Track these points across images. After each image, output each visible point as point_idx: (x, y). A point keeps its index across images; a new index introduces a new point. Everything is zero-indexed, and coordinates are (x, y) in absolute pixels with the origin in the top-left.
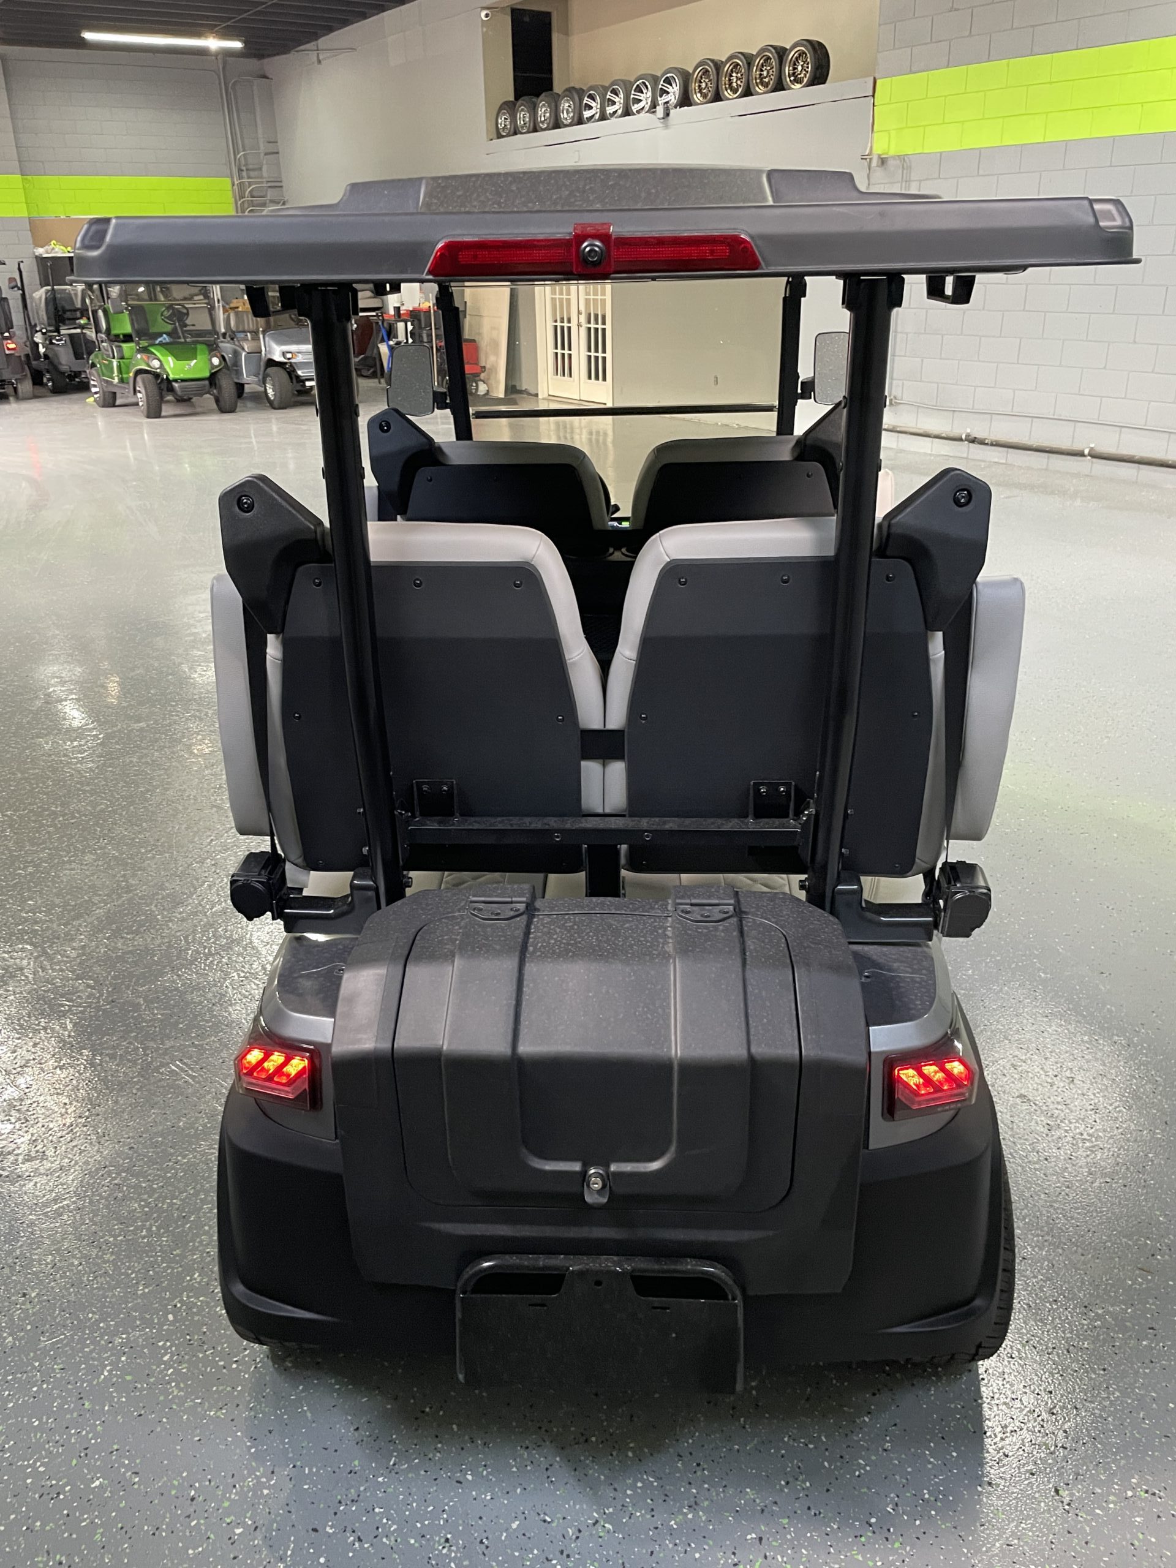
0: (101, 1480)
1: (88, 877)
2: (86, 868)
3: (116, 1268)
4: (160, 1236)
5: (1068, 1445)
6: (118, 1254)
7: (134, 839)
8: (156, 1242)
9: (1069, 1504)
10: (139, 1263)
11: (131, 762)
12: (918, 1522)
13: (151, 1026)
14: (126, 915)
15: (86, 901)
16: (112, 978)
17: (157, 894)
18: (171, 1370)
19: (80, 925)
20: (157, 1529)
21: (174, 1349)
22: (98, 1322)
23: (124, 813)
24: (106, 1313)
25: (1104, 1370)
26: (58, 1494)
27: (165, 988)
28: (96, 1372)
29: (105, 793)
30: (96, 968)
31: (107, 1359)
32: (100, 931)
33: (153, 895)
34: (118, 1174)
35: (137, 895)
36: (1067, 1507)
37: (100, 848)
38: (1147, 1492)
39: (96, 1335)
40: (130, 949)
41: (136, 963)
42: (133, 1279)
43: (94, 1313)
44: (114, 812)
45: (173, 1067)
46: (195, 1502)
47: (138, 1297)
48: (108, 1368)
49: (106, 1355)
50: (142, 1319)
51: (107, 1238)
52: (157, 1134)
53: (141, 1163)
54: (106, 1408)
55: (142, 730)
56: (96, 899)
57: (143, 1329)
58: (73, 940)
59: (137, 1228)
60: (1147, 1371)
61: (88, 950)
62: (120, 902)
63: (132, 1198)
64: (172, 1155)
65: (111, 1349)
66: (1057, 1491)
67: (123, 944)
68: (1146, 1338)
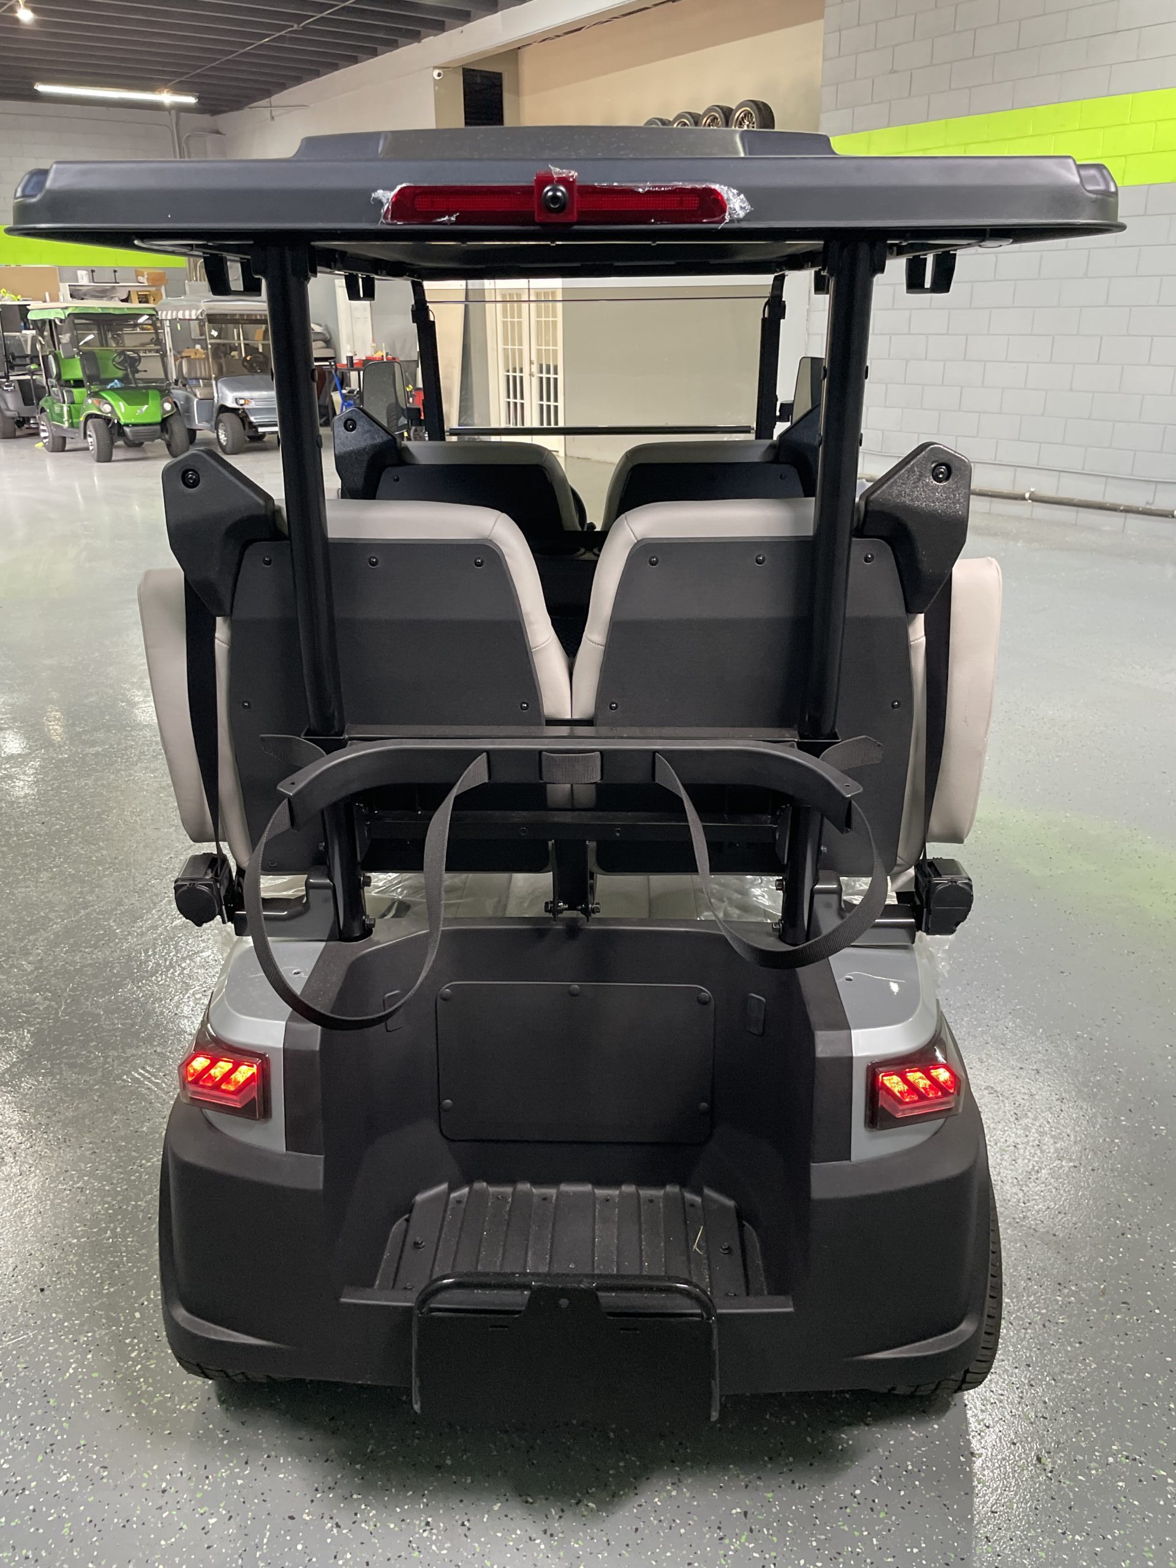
0: (68, 1475)
1: (43, 893)
2: (42, 885)
3: (80, 1269)
4: (125, 1237)
5: (1047, 1415)
6: (81, 1256)
7: (91, 857)
8: (121, 1242)
9: (1051, 1472)
10: (104, 1263)
11: (86, 784)
12: (902, 1493)
13: (112, 1036)
14: (84, 930)
15: (42, 917)
16: (70, 990)
17: (116, 909)
18: (139, 1366)
19: (36, 940)
20: (128, 1521)
21: (141, 1345)
22: (61, 1322)
23: (80, 833)
24: (72, 1313)
25: (1080, 1343)
26: (24, 1489)
27: (125, 999)
28: (62, 1371)
29: (60, 814)
30: (54, 981)
31: (72, 1357)
32: (57, 945)
33: (112, 910)
34: (80, 1178)
35: (95, 910)
36: (1049, 1475)
37: (55, 867)
38: (1127, 1458)
39: (60, 1334)
40: (89, 962)
41: (95, 976)
42: (98, 1278)
43: (56, 1313)
44: (70, 831)
45: (136, 1075)
46: (166, 1493)
47: (103, 1296)
48: (73, 1366)
49: (70, 1353)
50: (108, 1317)
51: (70, 1240)
52: (122, 1138)
53: (103, 1167)
54: (72, 1405)
55: (97, 754)
56: (52, 915)
57: (110, 1327)
58: (28, 954)
59: (100, 1229)
60: (1122, 1343)
61: (45, 964)
62: (76, 918)
63: (95, 1201)
64: (136, 1158)
65: (75, 1348)
66: (1039, 1460)
67: (82, 958)
68: (1119, 1312)
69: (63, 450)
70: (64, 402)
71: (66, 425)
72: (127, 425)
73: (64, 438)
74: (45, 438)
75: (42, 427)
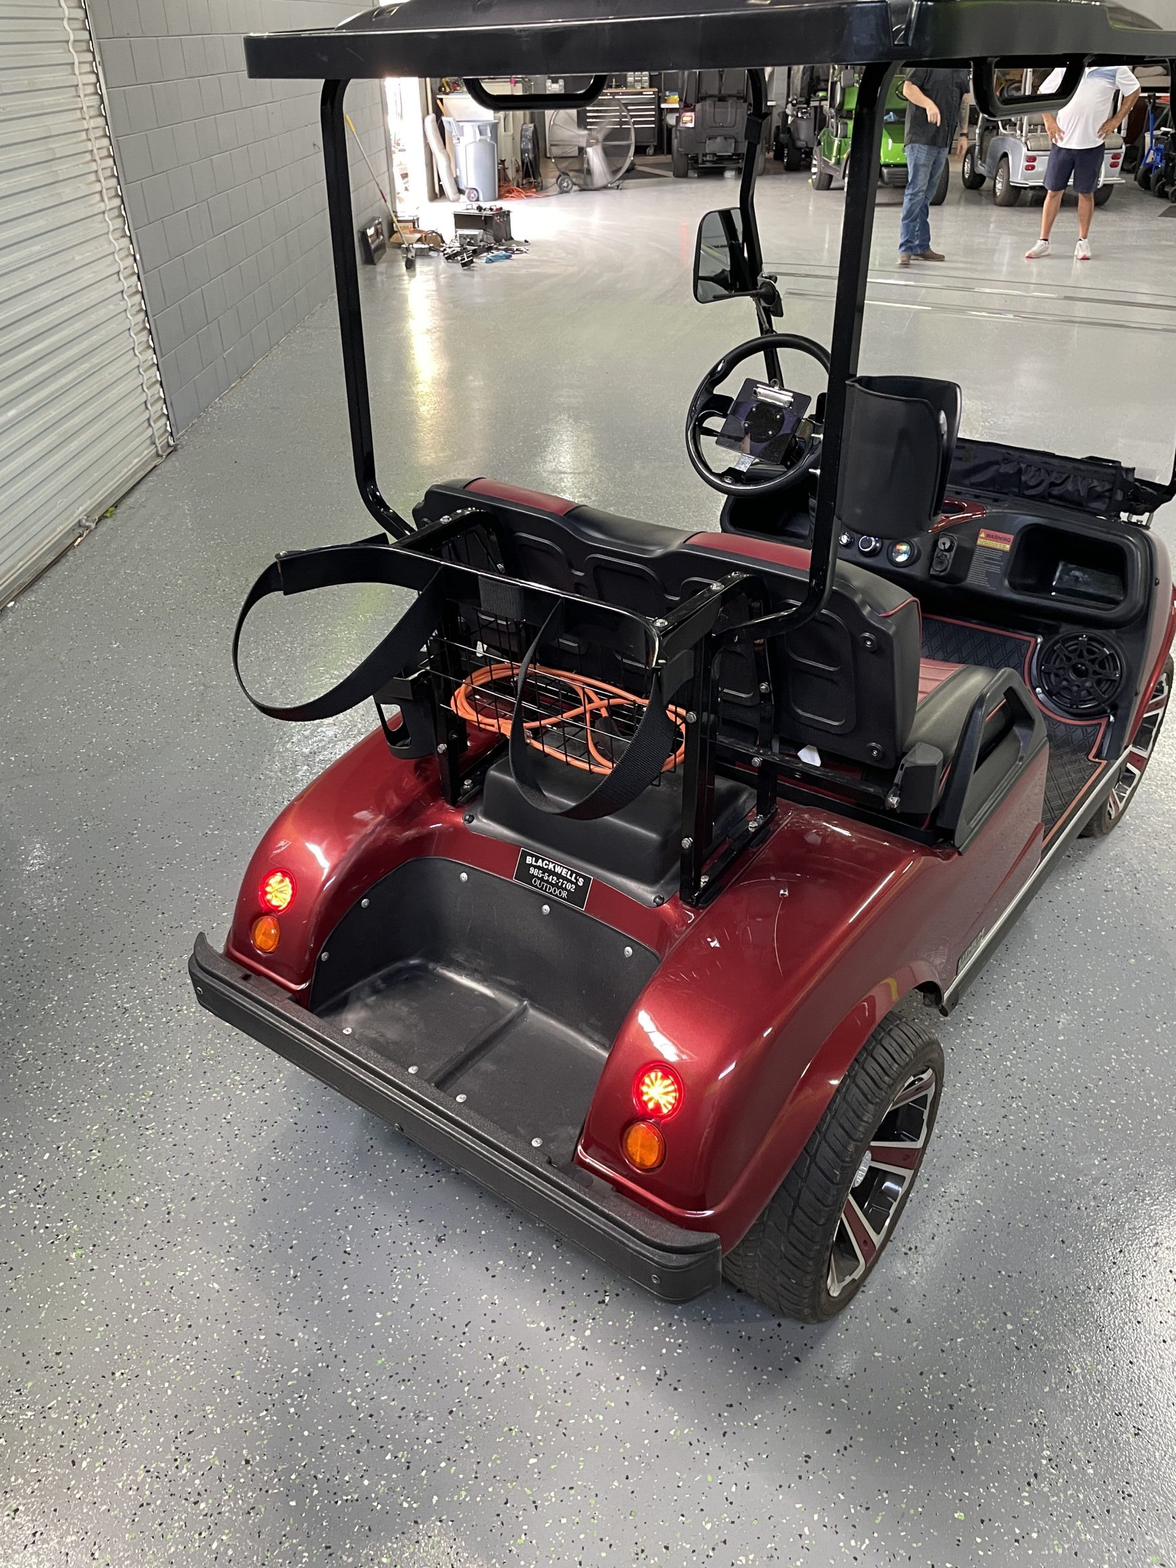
69: (828, 188)
70: (836, 136)
71: (833, 160)
72: (887, 166)
73: (831, 177)
74: (815, 174)
75: (814, 162)
